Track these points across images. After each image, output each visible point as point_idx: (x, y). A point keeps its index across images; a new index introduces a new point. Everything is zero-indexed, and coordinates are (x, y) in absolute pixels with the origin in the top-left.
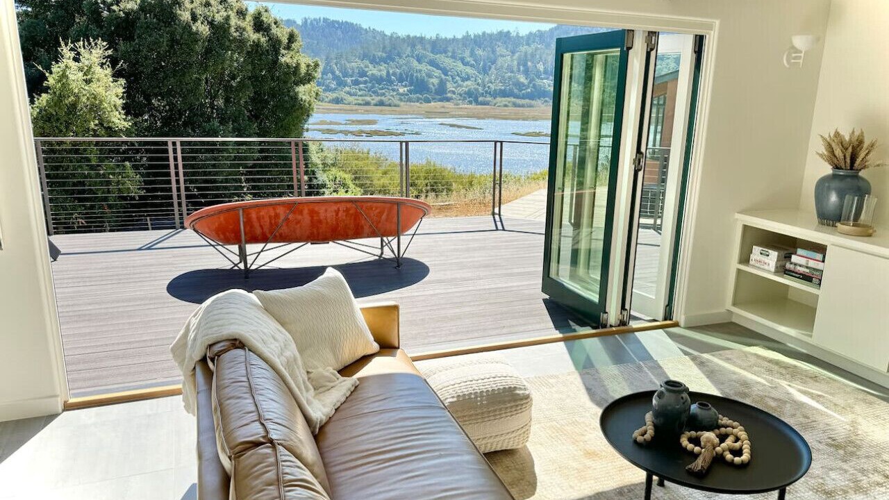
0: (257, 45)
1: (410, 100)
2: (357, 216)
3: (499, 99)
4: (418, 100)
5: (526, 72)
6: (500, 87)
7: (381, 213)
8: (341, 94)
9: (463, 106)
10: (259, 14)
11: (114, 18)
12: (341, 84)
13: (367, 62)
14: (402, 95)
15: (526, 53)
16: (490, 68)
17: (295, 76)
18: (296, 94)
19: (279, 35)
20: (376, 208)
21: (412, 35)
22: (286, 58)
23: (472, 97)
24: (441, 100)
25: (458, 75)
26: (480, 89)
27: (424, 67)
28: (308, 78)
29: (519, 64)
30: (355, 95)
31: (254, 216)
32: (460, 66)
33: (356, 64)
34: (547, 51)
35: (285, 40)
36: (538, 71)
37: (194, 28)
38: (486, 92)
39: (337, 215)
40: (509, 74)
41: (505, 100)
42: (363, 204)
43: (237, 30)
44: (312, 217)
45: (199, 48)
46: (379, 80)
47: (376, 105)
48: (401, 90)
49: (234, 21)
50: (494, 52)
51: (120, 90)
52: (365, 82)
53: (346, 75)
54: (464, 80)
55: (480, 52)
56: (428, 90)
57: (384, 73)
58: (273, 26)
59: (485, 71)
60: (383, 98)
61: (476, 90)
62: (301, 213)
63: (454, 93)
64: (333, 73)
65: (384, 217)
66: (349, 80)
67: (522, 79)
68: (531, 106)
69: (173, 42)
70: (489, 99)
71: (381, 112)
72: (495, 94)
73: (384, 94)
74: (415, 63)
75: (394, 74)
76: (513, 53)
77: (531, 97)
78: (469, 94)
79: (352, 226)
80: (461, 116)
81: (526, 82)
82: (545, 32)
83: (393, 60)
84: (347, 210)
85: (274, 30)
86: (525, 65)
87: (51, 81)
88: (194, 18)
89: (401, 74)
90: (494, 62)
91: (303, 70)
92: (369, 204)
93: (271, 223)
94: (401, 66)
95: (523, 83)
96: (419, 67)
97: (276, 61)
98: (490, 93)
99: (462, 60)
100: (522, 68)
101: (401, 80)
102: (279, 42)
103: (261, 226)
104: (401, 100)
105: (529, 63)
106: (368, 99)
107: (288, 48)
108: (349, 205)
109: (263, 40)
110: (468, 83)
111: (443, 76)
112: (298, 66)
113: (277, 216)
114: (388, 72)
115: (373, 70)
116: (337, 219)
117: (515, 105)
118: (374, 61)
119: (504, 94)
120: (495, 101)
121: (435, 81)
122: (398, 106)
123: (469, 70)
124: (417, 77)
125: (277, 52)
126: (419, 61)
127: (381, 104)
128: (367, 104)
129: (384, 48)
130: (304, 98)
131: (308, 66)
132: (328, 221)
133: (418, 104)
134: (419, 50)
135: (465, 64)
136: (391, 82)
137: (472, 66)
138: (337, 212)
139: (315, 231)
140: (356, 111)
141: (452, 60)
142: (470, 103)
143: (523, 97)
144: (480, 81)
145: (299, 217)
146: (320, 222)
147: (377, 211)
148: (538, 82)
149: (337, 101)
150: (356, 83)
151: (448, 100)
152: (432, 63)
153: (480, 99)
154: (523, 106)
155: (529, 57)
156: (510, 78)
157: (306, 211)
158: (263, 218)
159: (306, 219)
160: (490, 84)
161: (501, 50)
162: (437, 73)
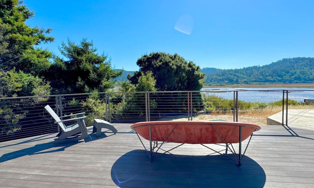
0: (189, 70)
1: (228, 84)
2: (213, 132)
3: (254, 83)
4: (230, 84)
5: (263, 75)
6: (254, 79)
7: (229, 131)
8: (211, 84)
9: (243, 85)
10: (190, 63)
11: (156, 67)
12: (211, 81)
13: (217, 76)
14: (226, 83)
15: (262, 71)
16: (251, 75)
17: (198, 77)
18: (199, 82)
19: (195, 68)
20: (225, 128)
21: (229, 69)
22: (196, 73)
23: (246, 83)
24: (237, 84)
25: (242, 77)
26: (248, 81)
27: (232, 76)
28: (202, 78)
29: (260, 74)
30: (214, 83)
31: (157, 129)
32: (242, 75)
33: (215, 77)
34: (269, 70)
35: (196, 69)
36: (266, 75)
37: (173, 67)
38: (250, 81)
39: (201, 131)
40: (257, 76)
41: (256, 83)
42: (217, 125)
43: (183, 67)
44: (187, 131)
45: (173, 72)
46: (220, 80)
47: (219, 86)
48: (226, 82)
49: (183, 65)
50: (252, 71)
51: (155, 82)
52: (217, 81)
53: (212, 79)
54: (243, 78)
55: (248, 72)
56: (233, 82)
57: (222, 78)
58: (193, 65)
59: (250, 76)
60: (221, 84)
61: (247, 81)
62: (181, 129)
63: (240, 82)
64: (209, 79)
65: (230, 133)
66: (213, 80)
67: (261, 77)
68: (264, 84)
69: (168, 71)
70: (251, 83)
71: (221, 87)
72: (253, 82)
73: (221, 83)
74: (230, 76)
75: (224, 78)
76: (258, 71)
77: (264, 82)
78: (245, 82)
79: (210, 137)
80: (243, 87)
81: (262, 78)
82: (268, 65)
83: (224, 75)
84: (207, 129)
85: (193, 66)
86: (262, 74)
87: (139, 81)
88: (173, 65)
89: (226, 78)
90: (252, 74)
91: (200, 76)
92: (221, 126)
93: (165, 133)
94: (226, 77)
95: (261, 78)
96: (231, 76)
97: (193, 74)
98: (251, 81)
99: (243, 74)
100: (261, 75)
101: (226, 79)
102: (195, 69)
103: (161, 134)
104: (226, 84)
105: (263, 73)
106: (217, 84)
107: (197, 70)
108: (208, 126)
109: (190, 69)
110: (245, 79)
111: (237, 78)
112: (199, 75)
113: (168, 130)
114: (223, 78)
115: (219, 78)
116: (201, 134)
117: (260, 84)
118: (219, 76)
119: (255, 81)
120: (253, 83)
121: (235, 79)
122: (225, 86)
123: (245, 76)
124: (230, 79)
125: (194, 72)
126: (231, 75)
127: (221, 85)
128: (217, 85)
129: (222, 72)
130: (200, 83)
131: (202, 75)
132: (196, 134)
133: (230, 85)
134: (231, 72)
135: (243, 75)
136: (224, 80)
137: (246, 75)
138: (201, 130)
139: (188, 139)
140: (214, 87)
141: (240, 74)
142: (245, 84)
143: (262, 82)
144: (248, 79)
145: (180, 131)
146: (191, 134)
147: (226, 130)
148: (267, 78)
149: (210, 85)
150: (215, 81)
151: (239, 83)
152: (235, 75)
153: (248, 83)
154: (262, 84)
155: (263, 72)
156: (258, 77)
157: (183, 128)
158: (162, 130)
159: (183, 132)
160: (251, 79)
161: (254, 70)
162: (236, 77)
